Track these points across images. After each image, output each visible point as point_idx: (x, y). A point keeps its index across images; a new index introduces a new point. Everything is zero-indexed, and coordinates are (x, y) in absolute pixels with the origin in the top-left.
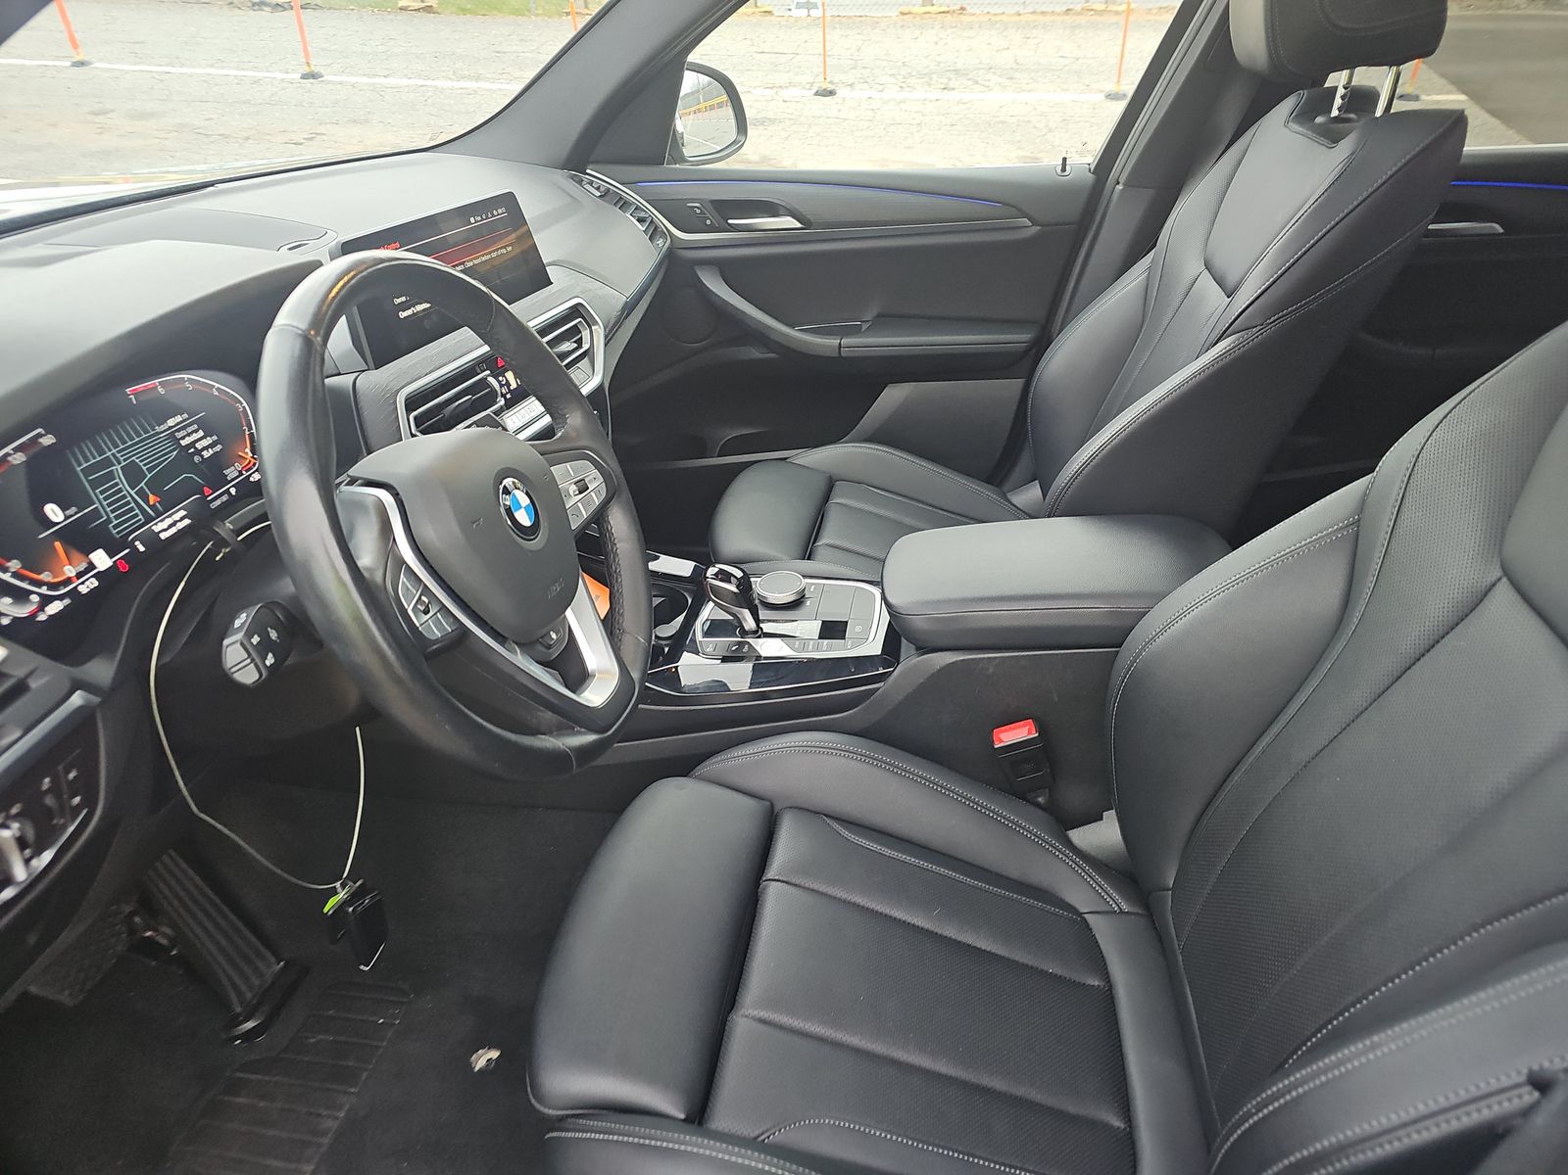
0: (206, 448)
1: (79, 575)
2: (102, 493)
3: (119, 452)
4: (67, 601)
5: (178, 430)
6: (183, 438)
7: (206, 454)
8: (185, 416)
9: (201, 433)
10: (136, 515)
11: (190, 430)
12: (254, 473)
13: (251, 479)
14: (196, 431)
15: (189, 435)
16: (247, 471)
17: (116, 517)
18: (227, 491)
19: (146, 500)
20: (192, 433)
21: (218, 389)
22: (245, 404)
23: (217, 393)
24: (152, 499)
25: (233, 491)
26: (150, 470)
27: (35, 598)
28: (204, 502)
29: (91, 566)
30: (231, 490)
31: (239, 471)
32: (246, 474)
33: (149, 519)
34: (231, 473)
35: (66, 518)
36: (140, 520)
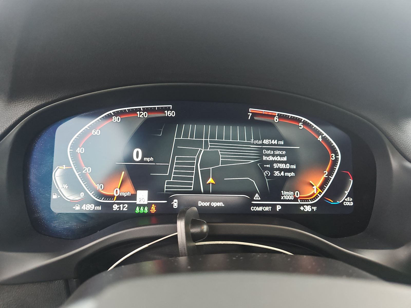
0: (280, 170)
1: (119, 198)
2: (178, 159)
3: (210, 142)
4: (99, 208)
5: (267, 149)
6: (268, 155)
7: (277, 173)
8: (282, 143)
9: (285, 159)
10: (191, 184)
11: (277, 152)
12: (307, 205)
13: (302, 208)
14: (281, 156)
15: (273, 155)
16: (302, 200)
17: (174, 178)
18: (274, 206)
19: (205, 179)
20: (277, 155)
21: (324, 138)
22: (340, 157)
23: (321, 140)
24: (211, 180)
25: (279, 208)
26: (223, 162)
27: (82, 194)
28: (249, 203)
29: (134, 197)
30: (278, 206)
31: (295, 198)
32: (299, 202)
33: (197, 191)
34: (287, 195)
35: (142, 161)
36: (191, 188)
